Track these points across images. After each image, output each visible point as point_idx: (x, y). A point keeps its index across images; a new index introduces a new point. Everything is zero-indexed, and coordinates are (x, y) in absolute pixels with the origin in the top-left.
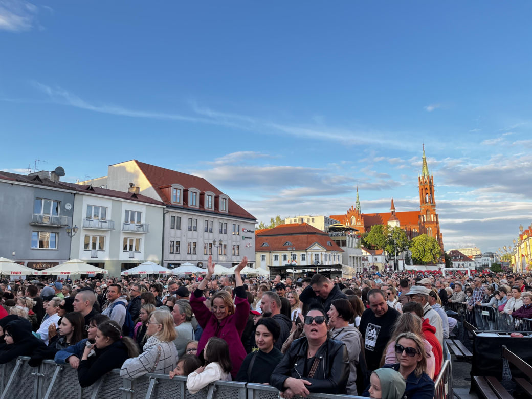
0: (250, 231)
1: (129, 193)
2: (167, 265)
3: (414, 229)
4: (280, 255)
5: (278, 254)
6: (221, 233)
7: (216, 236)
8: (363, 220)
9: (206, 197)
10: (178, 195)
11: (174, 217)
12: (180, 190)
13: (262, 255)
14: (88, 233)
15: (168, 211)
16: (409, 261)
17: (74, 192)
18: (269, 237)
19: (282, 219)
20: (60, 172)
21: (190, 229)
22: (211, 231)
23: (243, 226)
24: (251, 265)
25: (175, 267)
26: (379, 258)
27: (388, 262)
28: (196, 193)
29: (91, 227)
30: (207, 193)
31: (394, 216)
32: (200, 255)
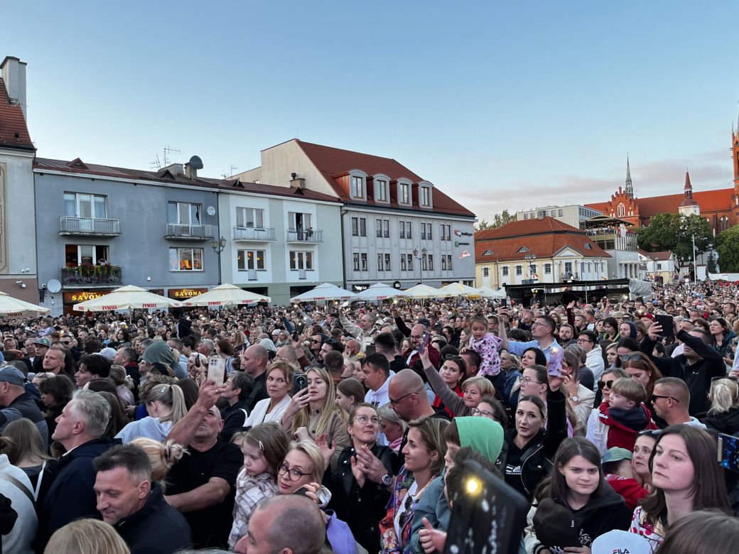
0: (466, 234)
1: (291, 187)
2: (351, 287)
3: (724, 216)
4: (512, 266)
5: (508, 266)
6: (424, 238)
7: (416, 243)
8: (637, 208)
9: (400, 187)
10: (359, 185)
11: (357, 218)
12: (362, 178)
13: (483, 267)
14: (242, 248)
15: (347, 211)
16: (715, 267)
17: (217, 190)
18: (495, 241)
19: (511, 213)
20: (196, 163)
21: (380, 235)
22: (410, 237)
23: (455, 227)
24: (470, 283)
25: (363, 290)
26: (665, 264)
27: (679, 271)
28: (385, 182)
29: (244, 239)
30: (400, 180)
31: (690, 198)
32: (396, 272)
